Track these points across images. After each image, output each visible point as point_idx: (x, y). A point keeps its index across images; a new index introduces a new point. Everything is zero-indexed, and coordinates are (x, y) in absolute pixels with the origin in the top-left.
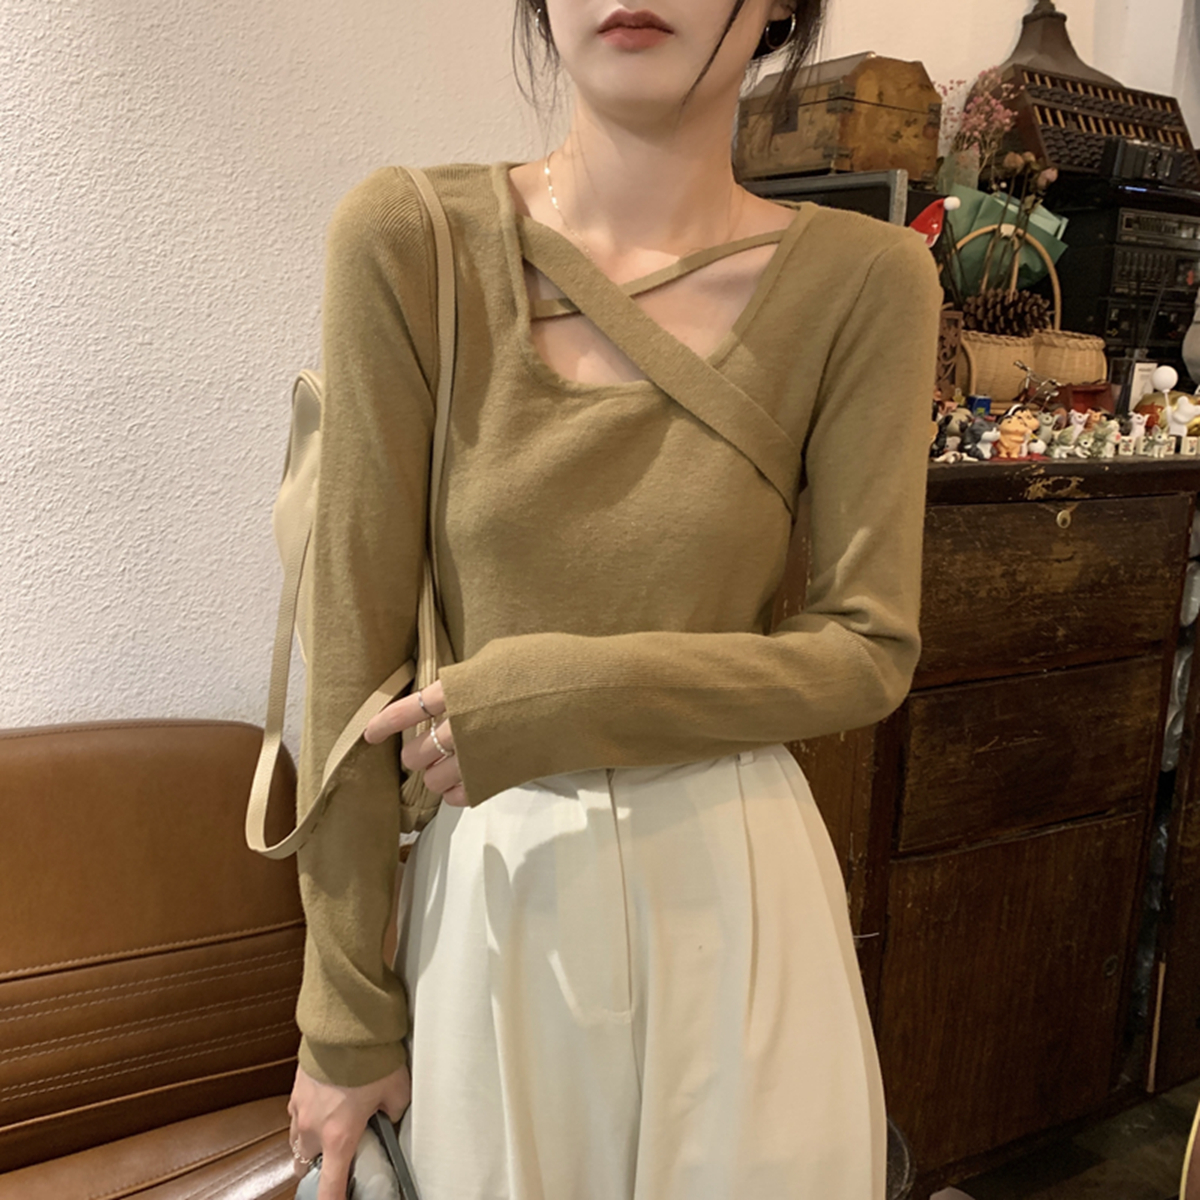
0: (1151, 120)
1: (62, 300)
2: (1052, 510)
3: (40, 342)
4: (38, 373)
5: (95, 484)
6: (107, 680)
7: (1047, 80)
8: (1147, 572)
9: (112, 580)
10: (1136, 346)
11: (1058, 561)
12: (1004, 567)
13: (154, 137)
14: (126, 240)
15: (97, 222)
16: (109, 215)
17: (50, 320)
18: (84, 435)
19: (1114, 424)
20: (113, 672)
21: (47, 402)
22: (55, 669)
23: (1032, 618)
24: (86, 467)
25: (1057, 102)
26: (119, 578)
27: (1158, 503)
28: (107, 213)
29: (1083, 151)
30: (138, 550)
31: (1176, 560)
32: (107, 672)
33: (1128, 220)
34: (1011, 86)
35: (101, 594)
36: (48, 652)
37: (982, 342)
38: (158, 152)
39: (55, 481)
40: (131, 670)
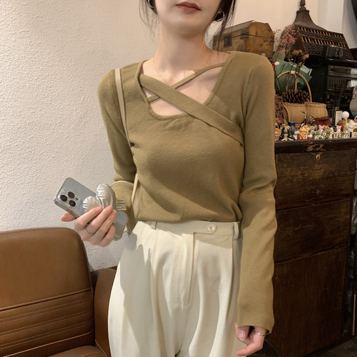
0: (336, 40)
1: (9, 100)
2: (315, 155)
3: (3, 112)
4: (3, 122)
5: (21, 156)
6: (25, 216)
7: (305, 29)
8: (344, 173)
9: (26, 185)
10: (336, 106)
11: (317, 170)
12: (301, 172)
13: (37, 50)
14: (28, 81)
15: (20, 76)
16: (24, 74)
17: (6, 106)
18: (17, 141)
19: (332, 128)
20: (27, 214)
21: (6, 131)
22: (9, 213)
23: (309, 188)
24: (18, 150)
25: (309, 35)
26: (28, 184)
27: (346, 152)
28: (23, 73)
29: (316, 49)
30: (33, 176)
31: (352, 169)
32: (25, 214)
33: (331, 69)
34: (295, 31)
35: (23, 190)
36: (7, 208)
37: (290, 106)
38: (39, 54)
39: (8, 155)
40: (32, 213)
